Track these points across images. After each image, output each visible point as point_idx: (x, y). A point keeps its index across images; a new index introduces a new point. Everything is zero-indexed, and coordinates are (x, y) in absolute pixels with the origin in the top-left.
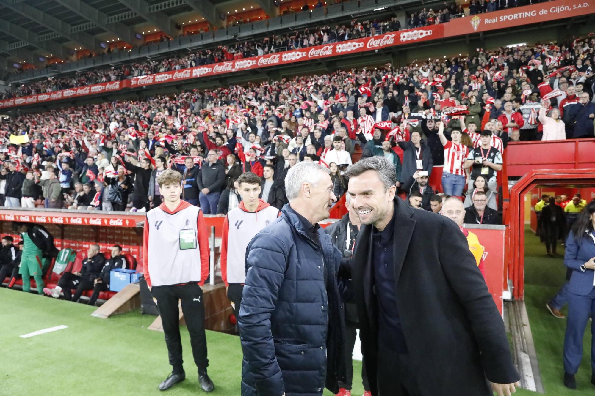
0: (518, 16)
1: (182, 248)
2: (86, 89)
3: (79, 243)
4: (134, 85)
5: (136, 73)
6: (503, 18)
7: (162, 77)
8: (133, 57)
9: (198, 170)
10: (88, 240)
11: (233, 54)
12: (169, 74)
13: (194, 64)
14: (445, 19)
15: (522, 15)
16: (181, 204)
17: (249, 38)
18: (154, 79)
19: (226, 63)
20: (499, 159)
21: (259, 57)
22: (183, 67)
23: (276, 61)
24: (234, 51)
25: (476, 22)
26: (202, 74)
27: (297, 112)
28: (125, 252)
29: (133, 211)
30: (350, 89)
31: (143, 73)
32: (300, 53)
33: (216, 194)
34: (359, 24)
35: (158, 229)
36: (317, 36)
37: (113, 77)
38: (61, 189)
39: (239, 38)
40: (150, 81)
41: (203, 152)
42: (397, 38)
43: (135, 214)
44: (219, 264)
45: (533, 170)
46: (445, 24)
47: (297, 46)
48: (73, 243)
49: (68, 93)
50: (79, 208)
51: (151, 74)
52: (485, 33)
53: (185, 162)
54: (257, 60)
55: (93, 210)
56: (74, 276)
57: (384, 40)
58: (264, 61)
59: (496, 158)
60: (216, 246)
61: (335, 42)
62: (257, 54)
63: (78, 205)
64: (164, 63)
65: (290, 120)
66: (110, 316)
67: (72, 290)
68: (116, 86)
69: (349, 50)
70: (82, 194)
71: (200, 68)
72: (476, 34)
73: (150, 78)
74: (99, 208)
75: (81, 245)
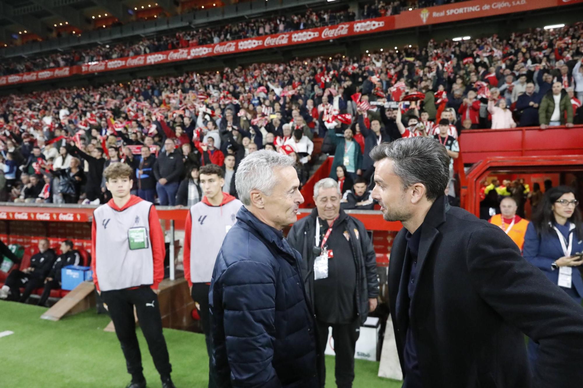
0: (464, 10)
1: (132, 248)
2: (33, 76)
3: (28, 238)
4: (85, 72)
5: (87, 59)
6: (450, 12)
7: (114, 64)
8: (83, 42)
9: (155, 159)
10: (37, 235)
11: (189, 41)
12: (122, 60)
13: (148, 51)
14: (396, 11)
15: (467, 10)
16: (131, 199)
17: (204, 26)
18: (106, 65)
19: (181, 51)
20: (456, 147)
21: (215, 45)
22: (137, 54)
23: (232, 49)
24: (189, 38)
25: (425, 15)
26: (156, 61)
27: (255, 100)
28: (78, 246)
29: (86, 203)
30: (307, 78)
31: (95, 59)
32: (256, 42)
33: (175, 184)
34: (314, 14)
35: (105, 228)
36: (273, 25)
37: (62, 63)
38: (5, 181)
39: (194, 25)
40: (102, 68)
41: (160, 141)
42: (351, 29)
43: (88, 206)
44: (181, 257)
45: (488, 158)
46: (396, 16)
47: (253, 34)
48: (20, 238)
49: (13, 79)
50: (27, 200)
51: (103, 60)
52: (434, 25)
53: (141, 151)
54: (213, 47)
55: (43, 202)
56: (23, 273)
57: (339, 30)
58: (219, 49)
59: (453, 146)
60: (176, 239)
61: (290, 30)
62: (212, 42)
63: (25, 198)
64: (116, 49)
65: (248, 108)
66: (63, 318)
67: (21, 289)
68: (66, 72)
69: (305, 39)
70: (29, 186)
71: (154, 55)
72: (425, 27)
73: (101, 65)
74: (49, 200)
75: (29, 240)
